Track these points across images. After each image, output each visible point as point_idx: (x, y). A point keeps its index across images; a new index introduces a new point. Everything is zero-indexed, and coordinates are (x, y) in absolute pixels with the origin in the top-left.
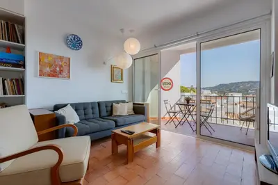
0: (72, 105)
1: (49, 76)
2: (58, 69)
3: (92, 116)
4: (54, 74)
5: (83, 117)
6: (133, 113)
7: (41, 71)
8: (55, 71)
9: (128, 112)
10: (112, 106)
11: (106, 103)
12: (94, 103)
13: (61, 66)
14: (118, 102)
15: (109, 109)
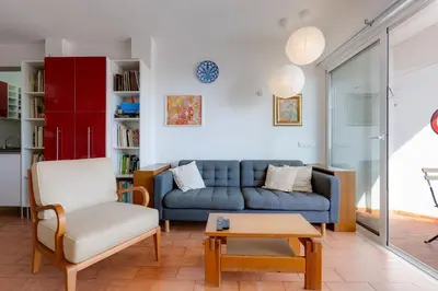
0: (198, 163)
1: (177, 123)
2: (187, 114)
3: (225, 182)
4: (183, 121)
5: (212, 182)
6: (309, 188)
7: (169, 118)
8: (183, 117)
9: (294, 186)
10: (266, 170)
11: (255, 163)
12: (233, 162)
13: (191, 109)
14: (279, 164)
15: (260, 174)
